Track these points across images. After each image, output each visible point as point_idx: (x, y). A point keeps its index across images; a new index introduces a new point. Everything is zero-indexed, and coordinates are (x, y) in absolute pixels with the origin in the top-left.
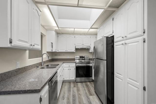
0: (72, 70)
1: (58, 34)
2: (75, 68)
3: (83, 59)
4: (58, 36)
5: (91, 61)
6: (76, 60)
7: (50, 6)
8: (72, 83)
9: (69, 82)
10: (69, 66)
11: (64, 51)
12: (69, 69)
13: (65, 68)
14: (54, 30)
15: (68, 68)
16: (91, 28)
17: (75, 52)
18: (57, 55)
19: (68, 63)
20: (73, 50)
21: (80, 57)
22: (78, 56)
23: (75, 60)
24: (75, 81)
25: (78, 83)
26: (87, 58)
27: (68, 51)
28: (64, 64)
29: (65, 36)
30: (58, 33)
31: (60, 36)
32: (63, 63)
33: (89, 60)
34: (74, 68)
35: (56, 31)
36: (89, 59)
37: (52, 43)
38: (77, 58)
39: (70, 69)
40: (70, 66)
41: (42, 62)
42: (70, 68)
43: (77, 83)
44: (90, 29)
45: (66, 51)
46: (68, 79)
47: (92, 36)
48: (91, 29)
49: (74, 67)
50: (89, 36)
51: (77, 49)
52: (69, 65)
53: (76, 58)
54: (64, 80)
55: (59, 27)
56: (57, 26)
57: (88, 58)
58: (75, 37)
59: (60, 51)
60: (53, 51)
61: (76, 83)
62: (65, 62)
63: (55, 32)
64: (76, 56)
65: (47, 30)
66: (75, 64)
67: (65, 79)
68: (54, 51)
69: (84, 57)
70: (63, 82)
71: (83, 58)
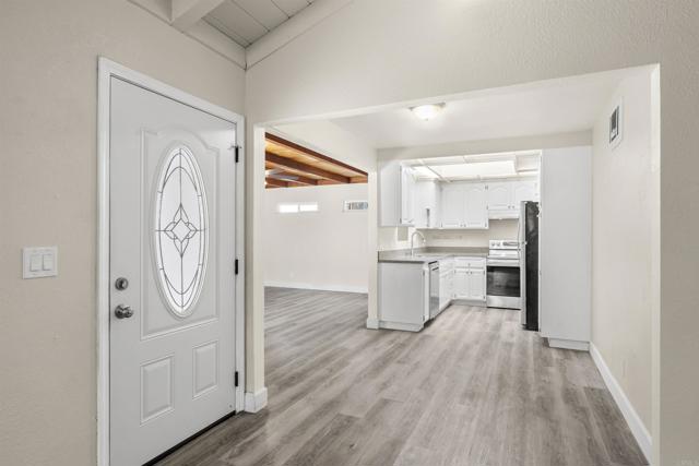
0: (478, 274)
1: (441, 183)
2: (485, 269)
4: (441, 190)
6: (490, 252)
9: (469, 304)
10: (469, 264)
11: (458, 226)
12: (467, 273)
13: (458, 270)
15: (467, 270)
17: (487, 228)
18: (438, 238)
19: (465, 256)
20: (483, 224)
21: (505, 244)
22: (498, 241)
23: (487, 252)
27: (469, 226)
28: (456, 259)
31: (446, 188)
34: (482, 270)
35: (437, 180)
37: (428, 210)
38: (495, 247)
39: (472, 273)
40: (472, 266)
42: (472, 270)
45: (463, 228)
46: (465, 297)
49: (482, 268)
51: (492, 222)
52: (469, 262)
53: (491, 247)
54: (454, 299)
58: (487, 188)
59: (446, 227)
60: (431, 227)
64: (491, 241)
66: (486, 260)
67: (459, 297)
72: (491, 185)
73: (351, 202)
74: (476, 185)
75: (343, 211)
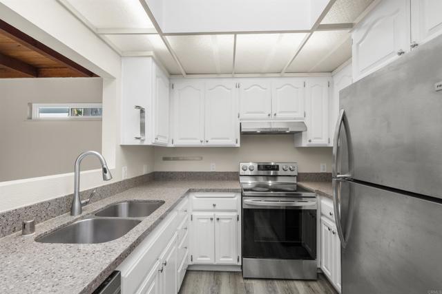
0: (228, 221)
1: (173, 75)
2: (240, 214)
3: (268, 177)
4: (172, 87)
5: (305, 185)
6: (242, 180)
8: (225, 280)
9: (216, 273)
10: (214, 205)
11: (196, 143)
12: (212, 219)
13: (196, 214)
14: (152, 53)
15: (211, 214)
16: (319, 27)
17: (238, 145)
19: (207, 191)
20: (233, 139)
21: (259, 168)
22: (251, 164)
23: (238, 180)
24: (239, 270)
25: (254, 282)
26: (289, 173)
27: (213, 142)
28: (193, 197)
29: (198, 83)
30: (171, 74)
31: (180, 85)
32: (190, 191)
33: (298, 180)
34: (235, 214)
35: (159, 60)
36: (300, 177)
37: (141, 110)
38: (248, 172)
39: (218, 219)
40: (217, 207)
41: (73, 196)
42: (219, 214)
43: (248, 282)
44: (311, 32)
45: (204, 144)
47: (310, 81)
48: (315, 33)
49: (236, 211)
50: (297, 81)
51: (246, 136)
52: (214, 201)
53: (242, 172)
54: (191, 263)
55: (164, 32)
56: (153, 27)
57: (295, 173)
58: (238, 86)
59: (179, 142)
60: (145, 143)
61: (242, 281)
62: (197, 187)
63: (157, 63)
64: (242, 164)
65: (121, 56)
66: (238, 197)
67: (198, 260)
68: (150, 143)
69: (276, 168)
70: (188, 272)
71: (272, 173)
72: (245, 82)
74: (223, 82)
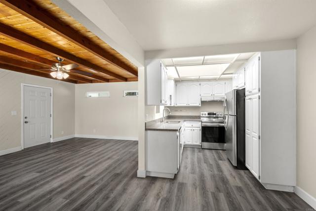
0: (197, 131)
1: (177, 81)
2: (201, 128)
4: (176, 85)
6: (202, 118)
7: (177, 67)
9: (193, 147)
10: (192, 125)
11: (185, 105)
12: (191, 130)
13: (186, 128)
15: (191, 128)
17: (200, 106)
18: (177, 111)
19: (190, 121)
20: (198, 104)
21: (209, 114)
22: (205, 113)
23: (200, 118)
24: (201, 147)
25: (206, 150)
26: (220, 116)
28: (185, 123)
29: (185, 84)
31: (179, 85)
32: (184, 121)
34: (199, 128)
37: (171, 96)
38: (204, 116)
39: (193, 130)
42: (194, 128)
43: (204, 150)
45: (188, 105)
46: (190, 143)
48: (222, 75)
51: (203, 103)
53: (201, 115)
54: (185, 144)
57: (222, 116)
58: (200, 84)
59: (179, 105)
60: (172, 105)
61: (202, 150)
62: (187, 120)
63: (174, 81)
64: (202, 113)
66: (201, 123)
67: (187, 143)
69: (214, 114)
70: (184, 147)
71: (215, 116)
72: (202, 83)
73: (128, 92)
74: (195, 83)
75: (123, 96)
